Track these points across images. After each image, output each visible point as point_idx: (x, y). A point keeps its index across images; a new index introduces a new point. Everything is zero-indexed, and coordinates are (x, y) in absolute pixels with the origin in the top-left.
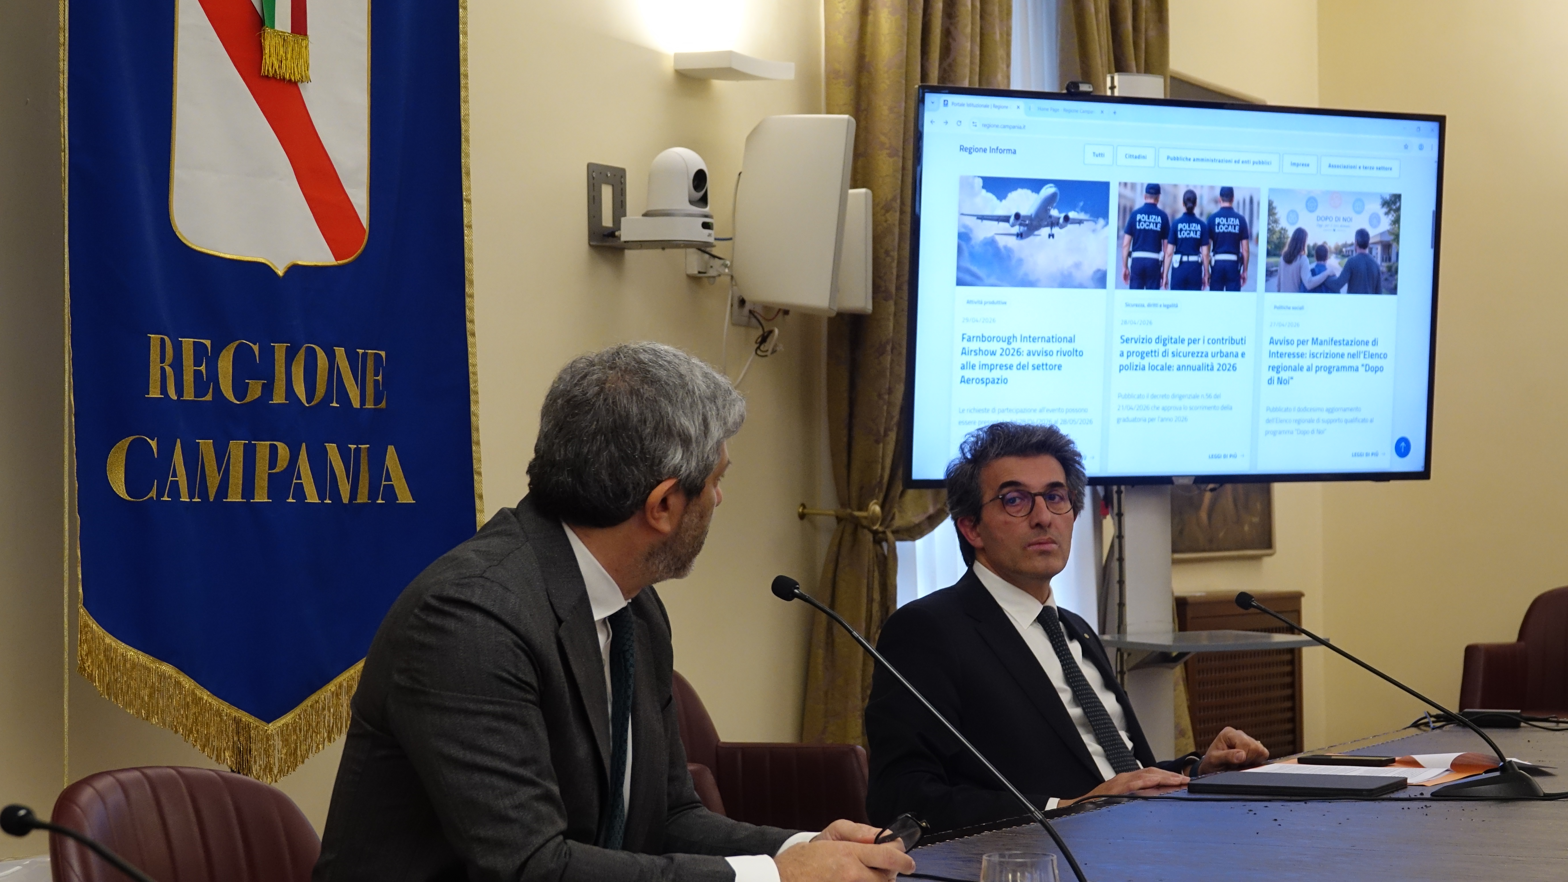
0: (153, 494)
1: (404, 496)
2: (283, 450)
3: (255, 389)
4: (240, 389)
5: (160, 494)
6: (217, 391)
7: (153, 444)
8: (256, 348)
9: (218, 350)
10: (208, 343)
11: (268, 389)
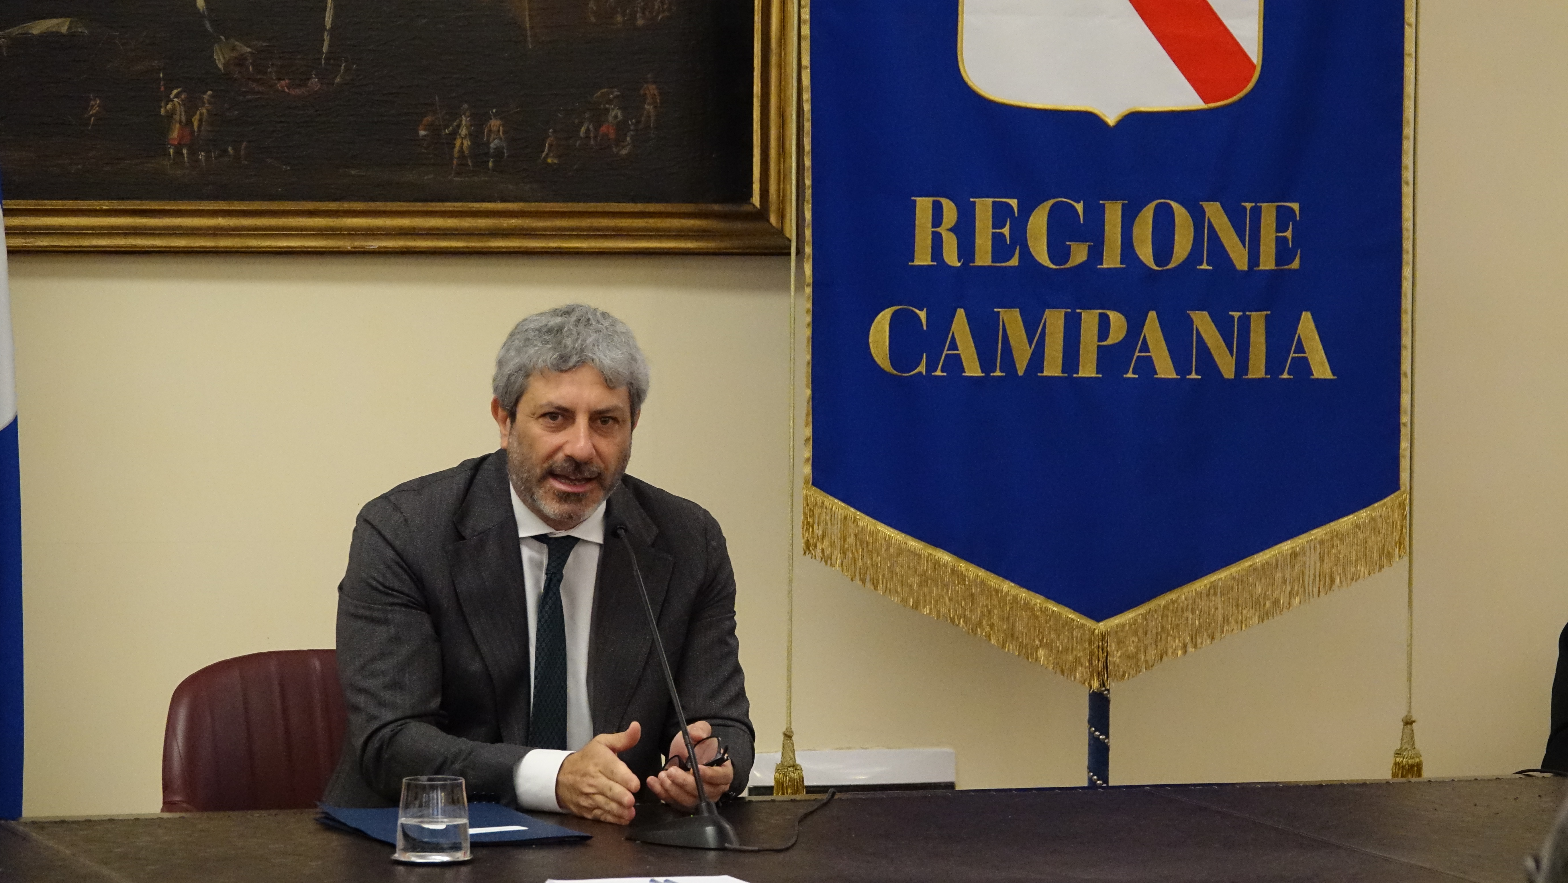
0: (922, 368)
1: (1321, 369)
2: (1117, 320)
3: (1079, 254)
4: (1058, 251)
5: (931, 367)
6: (1026, 254)
7: (922, 315)
8: (1079, 207)
9: (1027, 210)
10: (1014, 203)
11: (1096, 253)
